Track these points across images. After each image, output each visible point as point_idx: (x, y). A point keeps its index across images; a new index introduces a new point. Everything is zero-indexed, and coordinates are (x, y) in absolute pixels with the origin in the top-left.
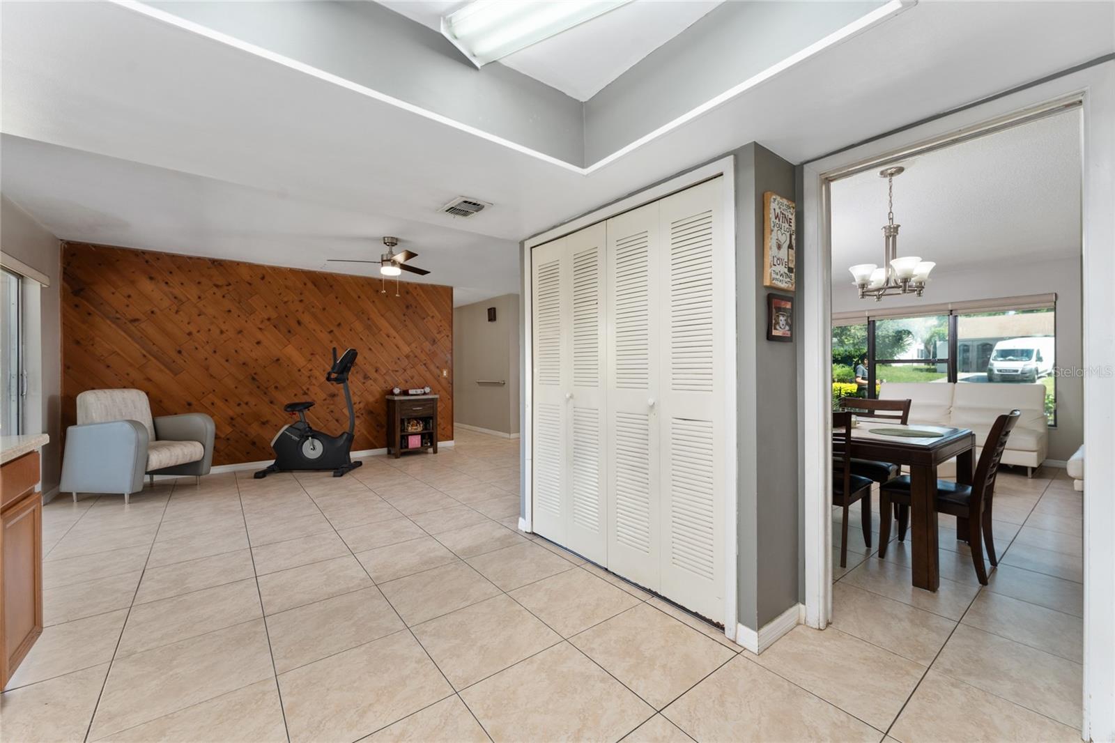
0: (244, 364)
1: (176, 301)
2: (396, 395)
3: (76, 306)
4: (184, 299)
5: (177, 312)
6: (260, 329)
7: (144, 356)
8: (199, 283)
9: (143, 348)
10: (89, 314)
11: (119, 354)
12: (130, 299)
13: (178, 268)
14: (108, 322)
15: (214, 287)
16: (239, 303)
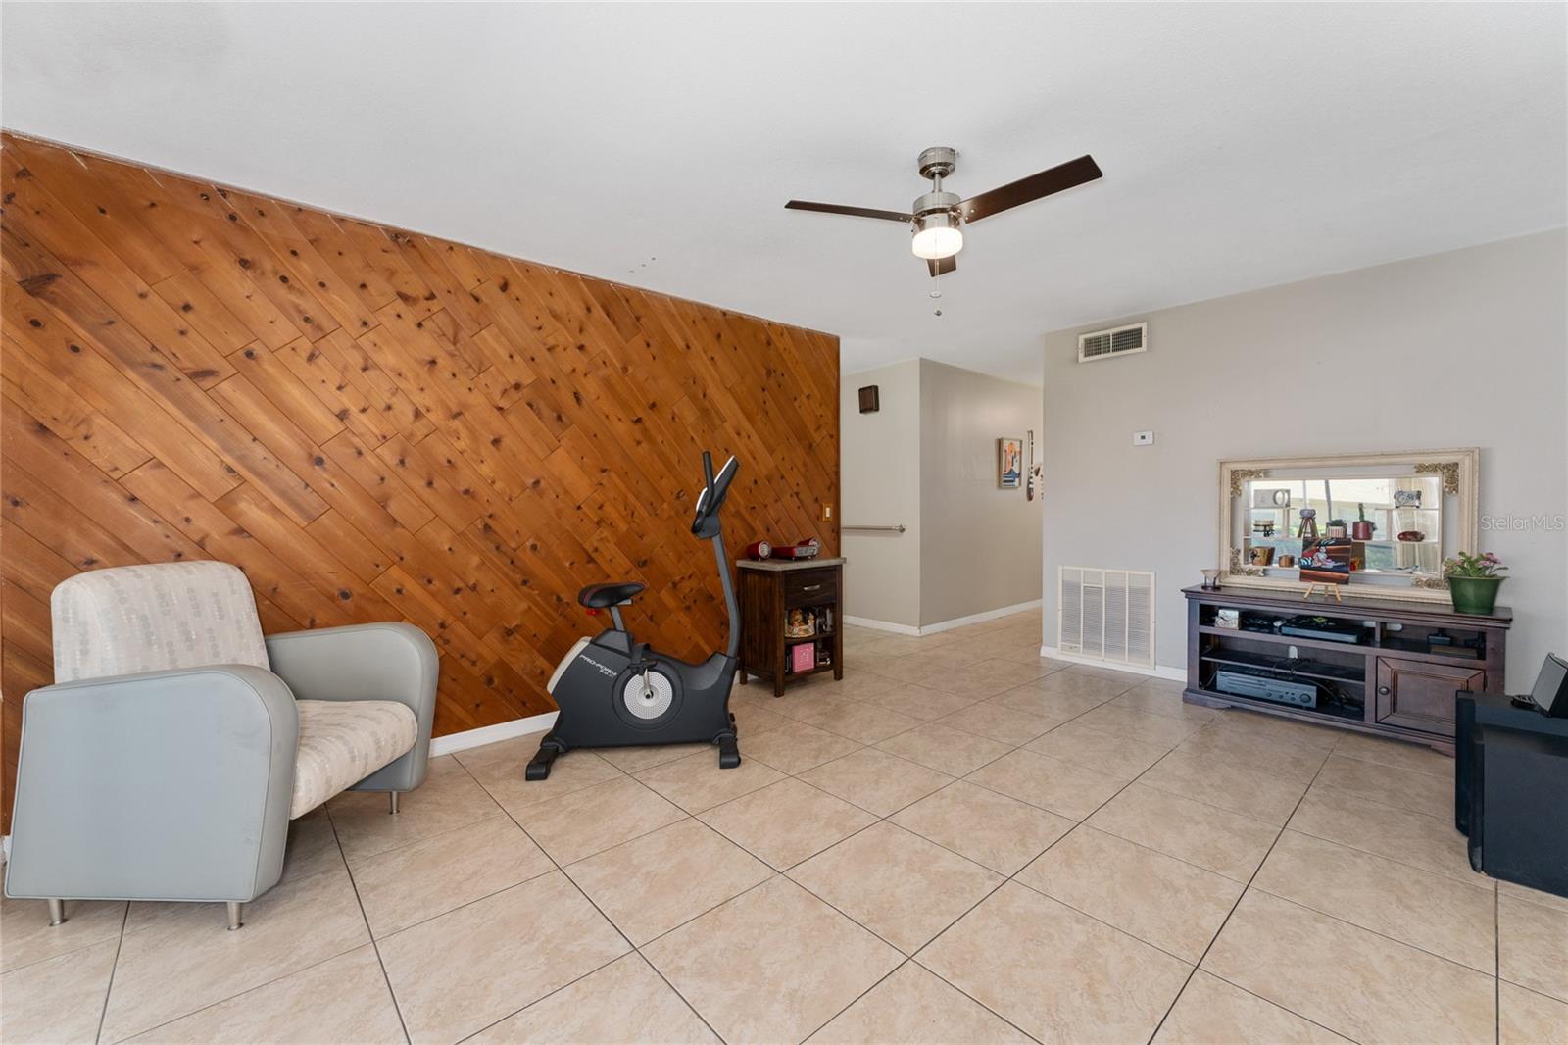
0: (467, 492)
1: (307, 327)
2: (764, 559)
3: (36, 324)
4: (328, 326)
5: (311, 358)
6: (500, 409)
7: (231, 470)
8: (363, 286)
9: (228, 450)
10: (75, 349)
11: (160, 465)
12: (190, 316)
13: (311, 242)
14: (131, 374)
15: (399, 301)
16: (454, 344)
